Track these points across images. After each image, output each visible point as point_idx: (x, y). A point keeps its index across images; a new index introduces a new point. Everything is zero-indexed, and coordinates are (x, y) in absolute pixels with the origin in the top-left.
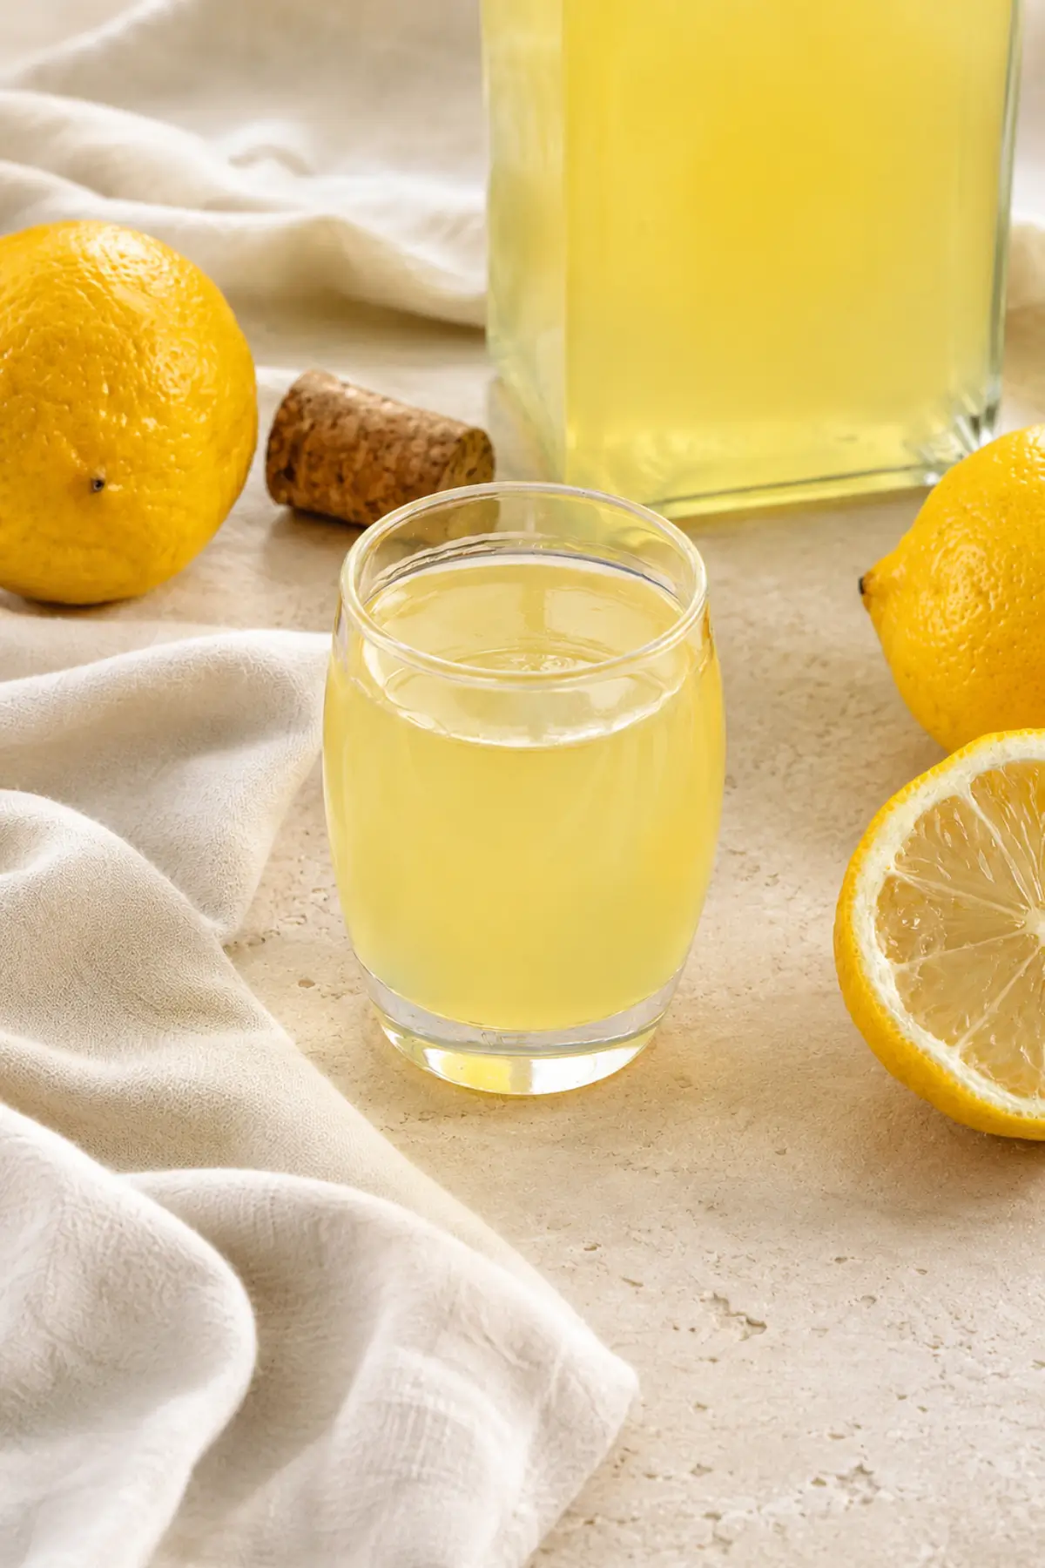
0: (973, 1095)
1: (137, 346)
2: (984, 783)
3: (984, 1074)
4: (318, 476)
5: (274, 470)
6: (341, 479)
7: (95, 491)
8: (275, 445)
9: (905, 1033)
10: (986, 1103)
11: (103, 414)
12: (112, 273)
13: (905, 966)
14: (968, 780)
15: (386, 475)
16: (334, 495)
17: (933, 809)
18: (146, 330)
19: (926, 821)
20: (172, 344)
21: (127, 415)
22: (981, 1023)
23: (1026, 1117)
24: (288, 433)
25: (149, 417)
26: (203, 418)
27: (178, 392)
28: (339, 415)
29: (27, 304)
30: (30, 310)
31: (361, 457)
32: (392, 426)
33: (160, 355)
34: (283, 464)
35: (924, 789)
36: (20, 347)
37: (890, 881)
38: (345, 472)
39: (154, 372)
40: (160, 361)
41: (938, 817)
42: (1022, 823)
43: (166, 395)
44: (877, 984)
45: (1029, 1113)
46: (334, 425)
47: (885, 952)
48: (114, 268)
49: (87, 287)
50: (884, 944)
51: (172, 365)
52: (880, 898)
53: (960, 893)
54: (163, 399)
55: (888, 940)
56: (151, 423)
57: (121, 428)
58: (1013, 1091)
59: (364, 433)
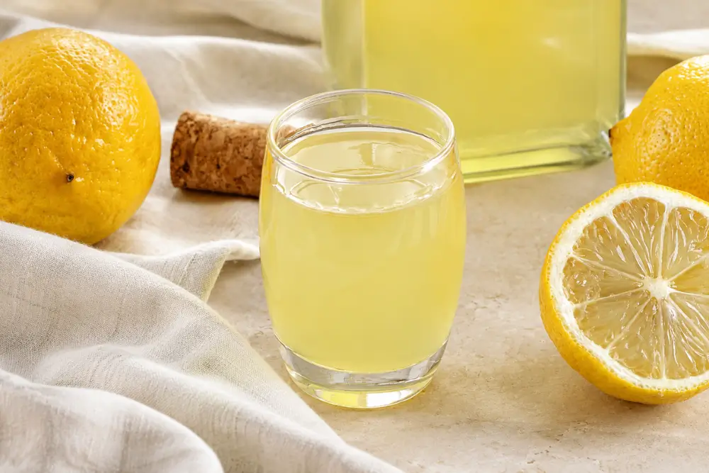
0: (616, 375)
1: (92, 98)
2: (620, 210)
3: (621, 363)
4: (204, 168)
5: (177, 167)
6: (218, 167)
7: (68, 182)
8: (176, 152)
9: (579, 341)
10: (624, 379)
11: (73, 136)
12: (76, 56)
13: (579, 305)
14: (612, 208)
15: (247, 161)
16: (214, 177)
17: (592, 224)
18: (97, 88)
19: (589, 229)
20: (113, 96)
21: (87, 137)
22: (620, 337)
23: (645, 388)
24: (184, 145)
25: (100, 138)
26: (131, 139)
27: (117, 123)
28: (212, 131)
29: (28, 73)
30: (29, 77)
31: (230, 152)
32: (245, 134)
33: (105, 103)
34: (182, 162)
35: (588, 212)
36: (23, 98)
37: (570, 261)
38: (221, 162)
39: (102, 112)
40: (106, 105)
41: (595, 227)
42: (640, 231)
43: (109, 126)
44: (564, 315)
45: (647, 386)
46: (210, 137)
47: (568, 298)
48: (77, 53)
49: (62, 63)
50: (567, 294)
51: (112, 108)
52: (565, 269)
53: (608, 268)
54: (107, 128)
55: (569, 292)
56: (100, 142)
57: (83, 145)
58: (638, 374)
59: (229, 140)
